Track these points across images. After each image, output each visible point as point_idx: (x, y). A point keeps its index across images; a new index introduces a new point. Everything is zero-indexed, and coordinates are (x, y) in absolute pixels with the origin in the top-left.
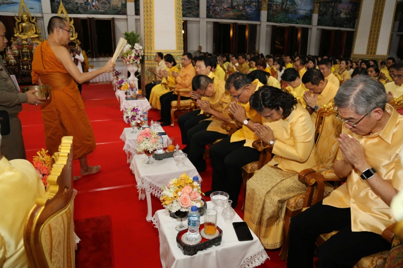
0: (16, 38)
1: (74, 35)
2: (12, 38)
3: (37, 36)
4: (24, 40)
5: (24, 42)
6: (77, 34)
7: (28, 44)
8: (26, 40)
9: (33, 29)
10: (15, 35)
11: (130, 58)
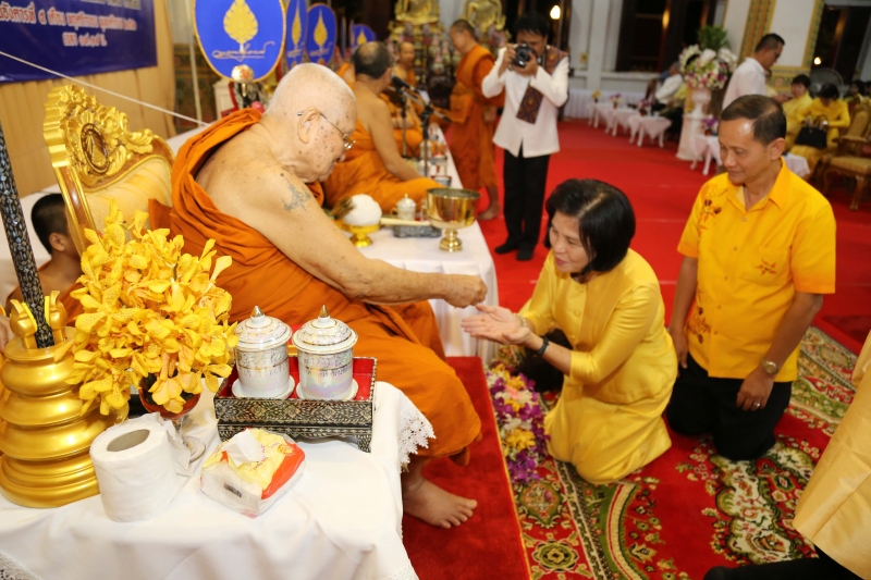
0: (401, 23)
1: (498, 21)
2: (391, 23)
3: (434, 19)
4: (414, 26)
5: (417, 31)
6: (504, 19)
7: (423, 35)
8: (421, 27)
9: (427, 7)
10: (399, 18)
11: (709, 76)
